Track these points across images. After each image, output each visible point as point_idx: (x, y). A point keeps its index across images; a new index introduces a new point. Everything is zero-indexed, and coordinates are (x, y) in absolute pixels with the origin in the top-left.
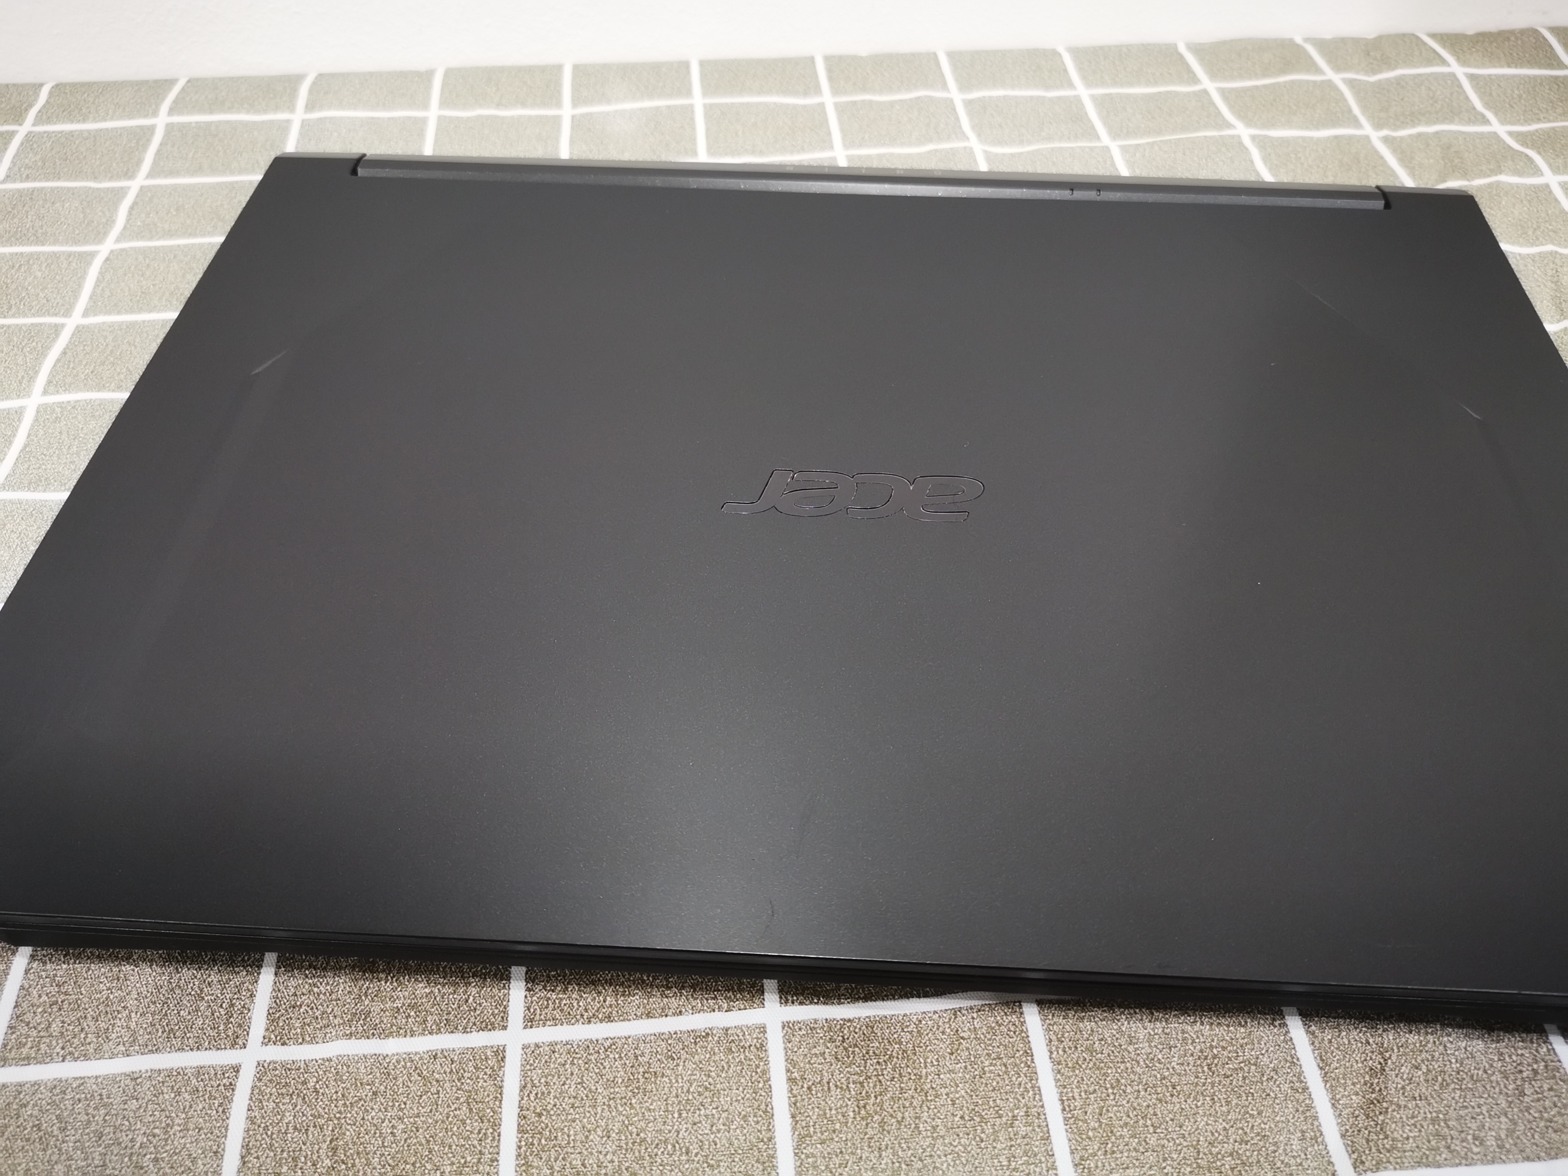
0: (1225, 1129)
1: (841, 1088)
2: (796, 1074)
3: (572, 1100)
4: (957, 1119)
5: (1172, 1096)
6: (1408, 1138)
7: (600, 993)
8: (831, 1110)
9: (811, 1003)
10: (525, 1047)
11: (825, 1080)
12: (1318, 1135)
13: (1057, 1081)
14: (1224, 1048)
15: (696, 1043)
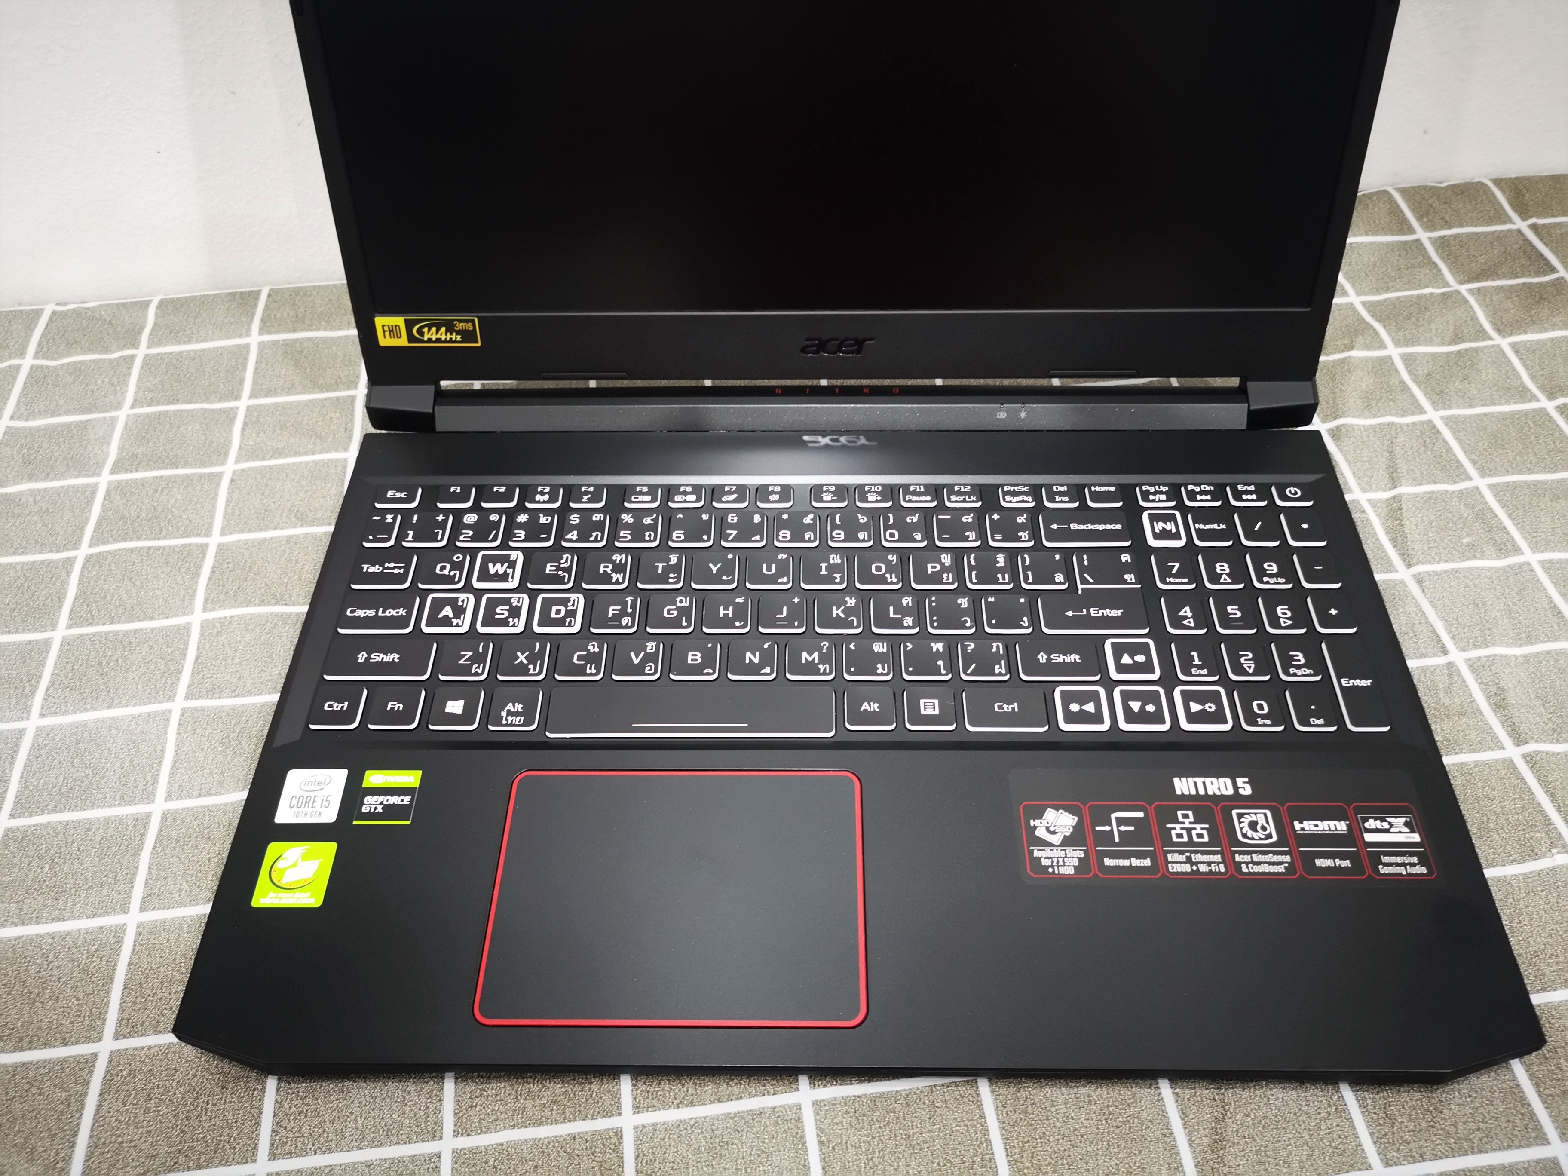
0: (1116, 1164)
1: (855, 1147)
2: (823, 1138)
3: (671, 1164)
4: (935, 1165)
5: (1081, 1142)
6: (1239, 1165)
7: (684, 1085)
8: (849, 1162)
9: (831, 1085)
10: (635, 1128)
11: (844, 1142)
12: (1180, 1165)
13: (1002, 1135)
14: (1116, 1107)
15: (753, 1119)
